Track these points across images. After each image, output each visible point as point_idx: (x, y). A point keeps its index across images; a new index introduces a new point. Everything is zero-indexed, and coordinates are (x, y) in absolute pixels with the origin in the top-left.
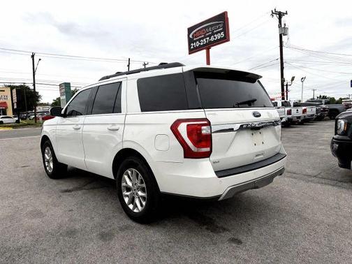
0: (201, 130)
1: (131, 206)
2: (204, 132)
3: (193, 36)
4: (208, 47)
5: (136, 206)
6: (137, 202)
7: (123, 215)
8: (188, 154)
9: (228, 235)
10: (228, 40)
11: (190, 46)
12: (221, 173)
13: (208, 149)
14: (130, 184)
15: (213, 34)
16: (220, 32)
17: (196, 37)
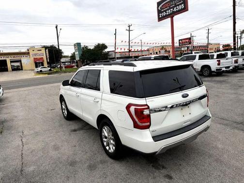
1: (107, 148)
2: (145, 113)
3: (161, 8)
4: (171, 16)
6: (111, 146)
10: (187, 10)
11: (159, 16)
12: (156, 138)
13: (148, 124)
14: (106, 135)
15: (176, 6)
16: (181, 4)
17: (163, 9)
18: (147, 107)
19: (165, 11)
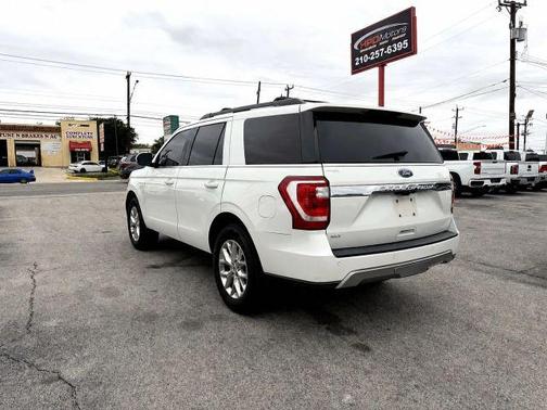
0: (315, 192)
1: (229, 290)
2: (319, 195)
3: (359, 46)
4: (381, 63)
5: (234, 291)
6: (236, 284)
7: (221, 302)
8: (298, 224)
9: (353, 339)
10: (414, 52)
11: (353, 62)
12: (339, 252)
13: (324, 218)
14: (229, 260)
15: (391, 43)
16: (401, 40)
17: (364, 48)
18: (323, 182)
19: (368, 53)
